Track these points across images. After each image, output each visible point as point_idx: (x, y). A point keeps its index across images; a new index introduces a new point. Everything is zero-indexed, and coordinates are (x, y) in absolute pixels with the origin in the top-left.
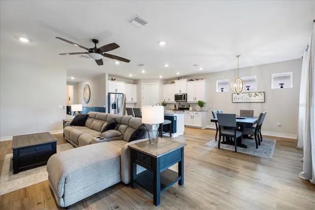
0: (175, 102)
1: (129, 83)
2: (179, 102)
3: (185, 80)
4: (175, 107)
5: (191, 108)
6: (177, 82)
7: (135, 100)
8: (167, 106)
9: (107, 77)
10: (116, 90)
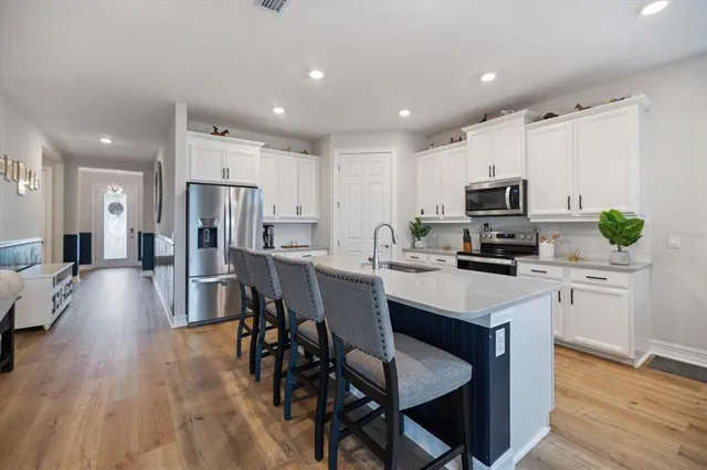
0: (469, 220)
1: (289, 150)
2: (485, 220)
3: (517, 119)
4: (467, 239)
5: (546, 249)
6: (473, 133)
7: (310, 214)
8: (433, 234)
9: (181, 119)
10: (225, 173)
